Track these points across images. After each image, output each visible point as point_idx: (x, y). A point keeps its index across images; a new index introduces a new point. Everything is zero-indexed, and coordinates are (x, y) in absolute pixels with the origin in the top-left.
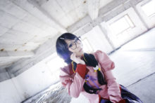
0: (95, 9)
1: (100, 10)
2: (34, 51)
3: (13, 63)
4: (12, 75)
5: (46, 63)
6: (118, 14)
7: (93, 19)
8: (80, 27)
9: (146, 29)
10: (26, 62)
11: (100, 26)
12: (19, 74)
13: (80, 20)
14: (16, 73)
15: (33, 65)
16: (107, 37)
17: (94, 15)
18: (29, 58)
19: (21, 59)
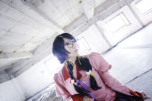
0: (91, 9)
1: (95, 9)
2: (33, 52)
3: (13, 64)
4: (12, 76)
5: (45, 63)
6: (113, 12)
7: (89, 18)
8: (76, 27)
9: (141, 26)
10: (26, 62)
11: (96, 25)
12: (19, 75)
13: (76, 20)
14: (15, 74)
15: (33, 65)
16: (103, 35)
17: (90, 14)
18: (28, 59)
19: (20, 60)
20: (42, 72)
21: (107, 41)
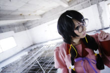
2: (42, 16)
8: (79, 3)
12: (30, 28)
14: (29, 28)
20: (46, 31)
21: (102, 22)
